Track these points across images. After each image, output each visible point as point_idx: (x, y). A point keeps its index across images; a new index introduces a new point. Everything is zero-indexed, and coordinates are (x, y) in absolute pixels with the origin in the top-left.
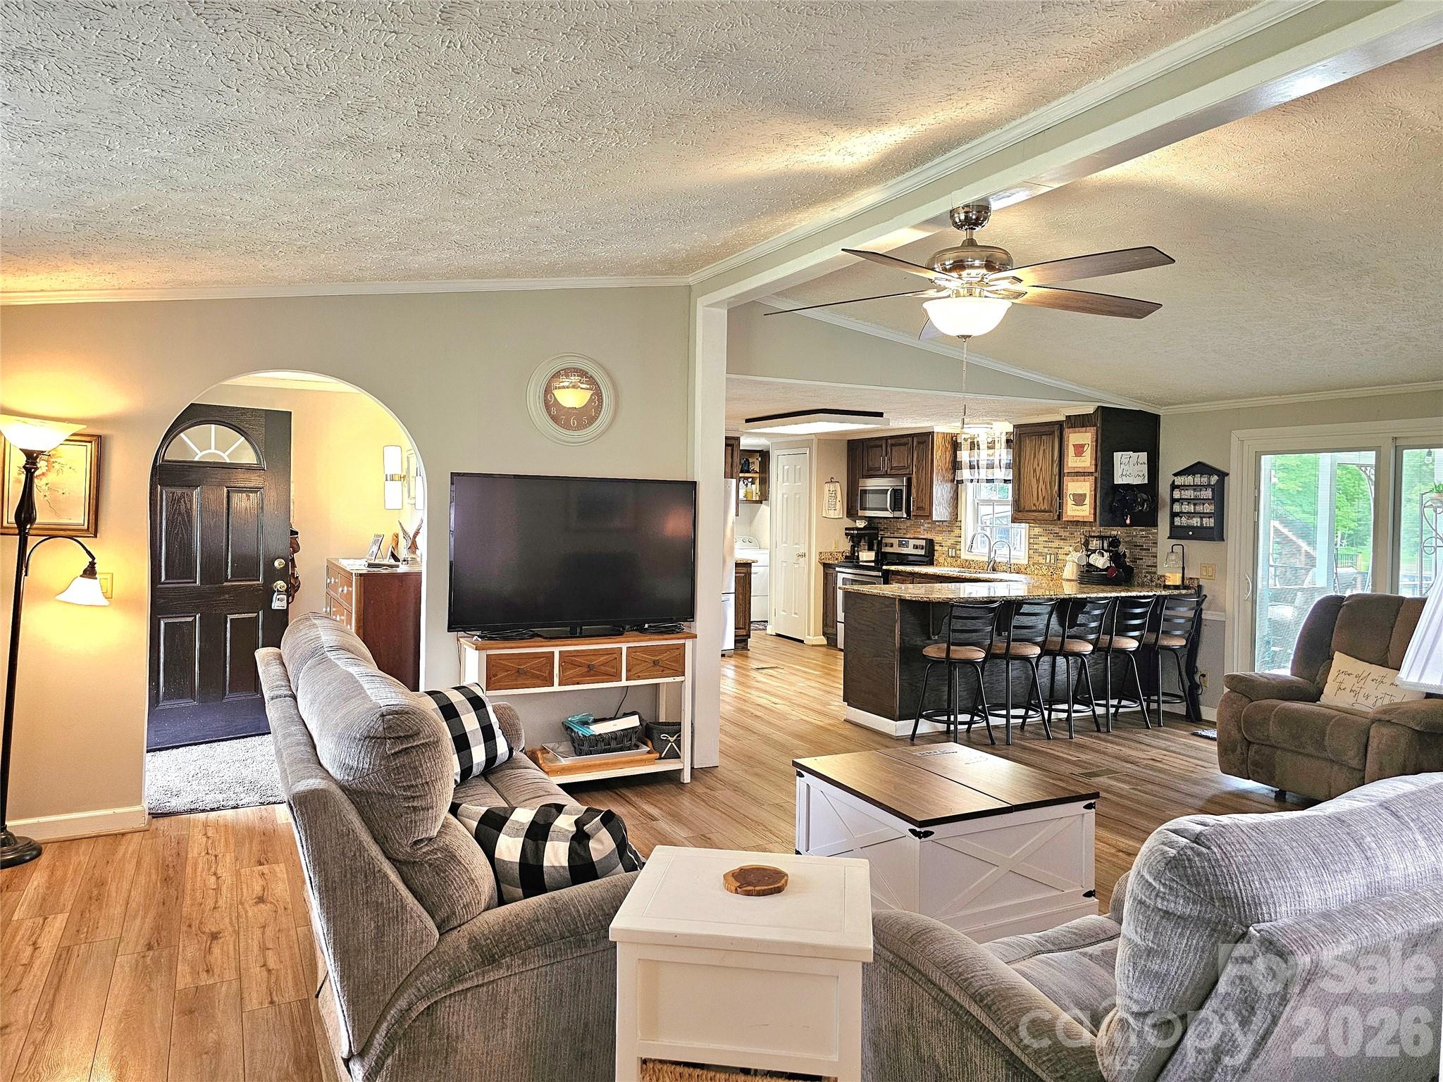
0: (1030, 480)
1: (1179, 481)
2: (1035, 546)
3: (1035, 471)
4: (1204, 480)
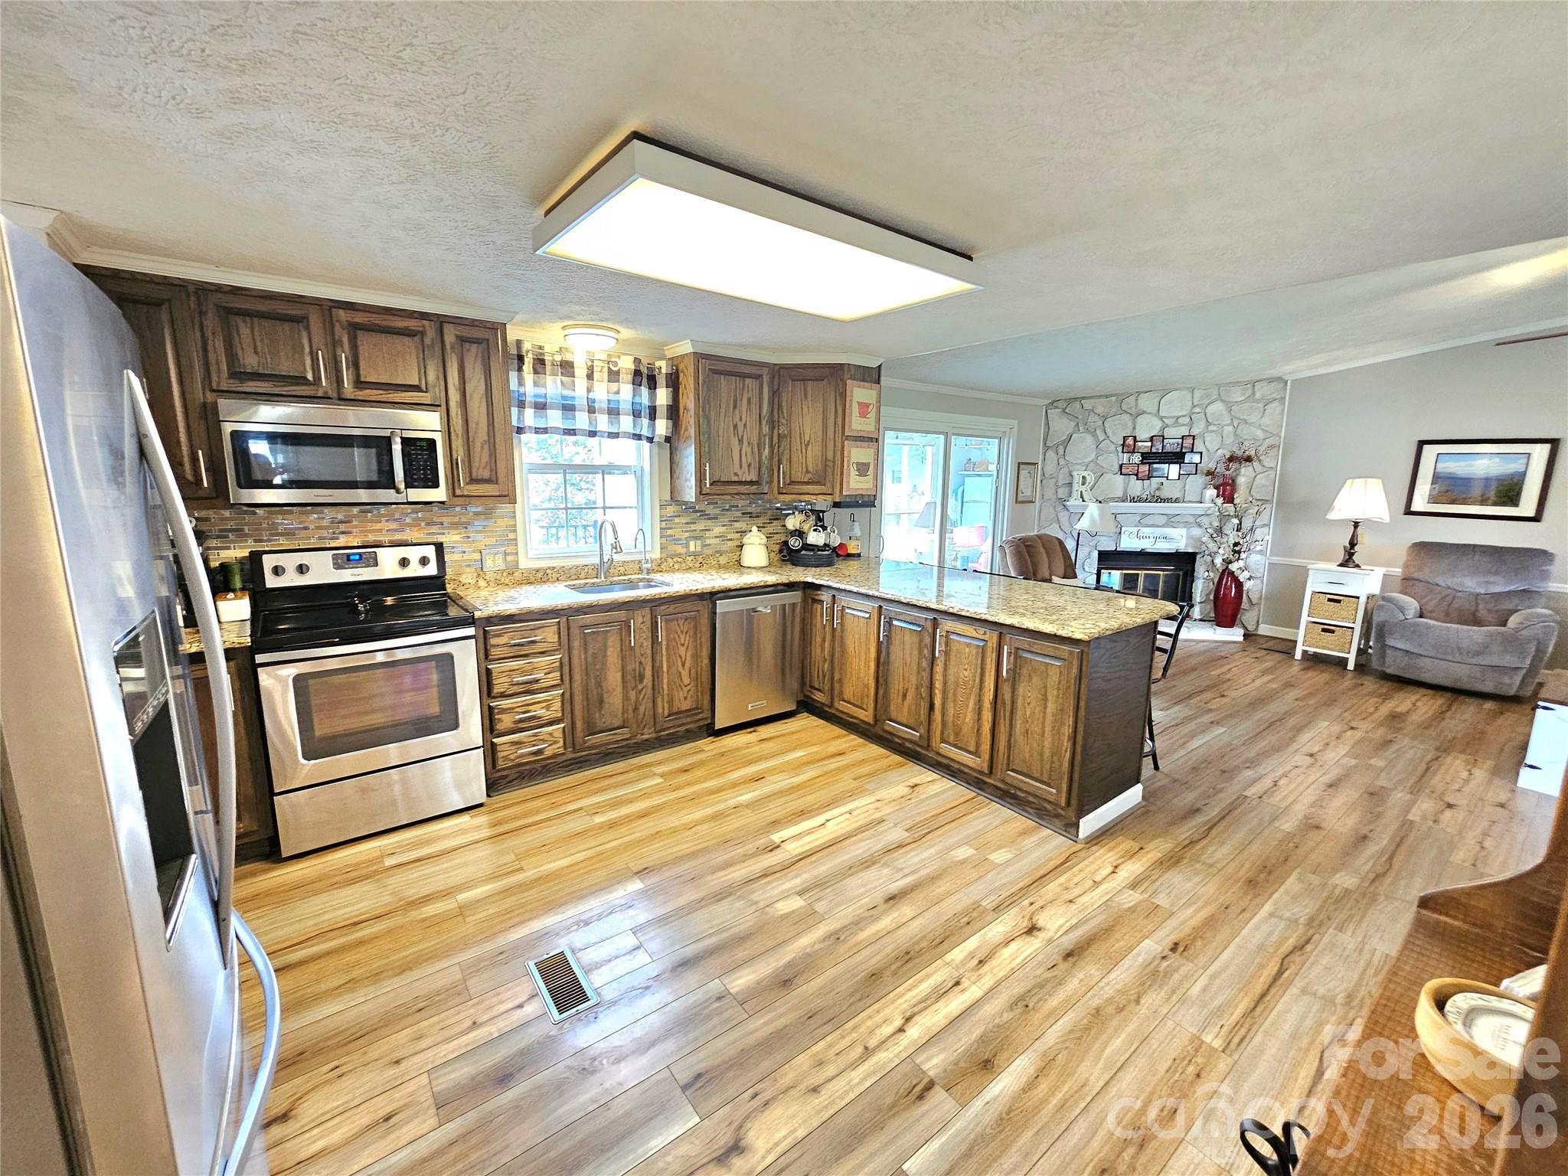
2: (670, 532)
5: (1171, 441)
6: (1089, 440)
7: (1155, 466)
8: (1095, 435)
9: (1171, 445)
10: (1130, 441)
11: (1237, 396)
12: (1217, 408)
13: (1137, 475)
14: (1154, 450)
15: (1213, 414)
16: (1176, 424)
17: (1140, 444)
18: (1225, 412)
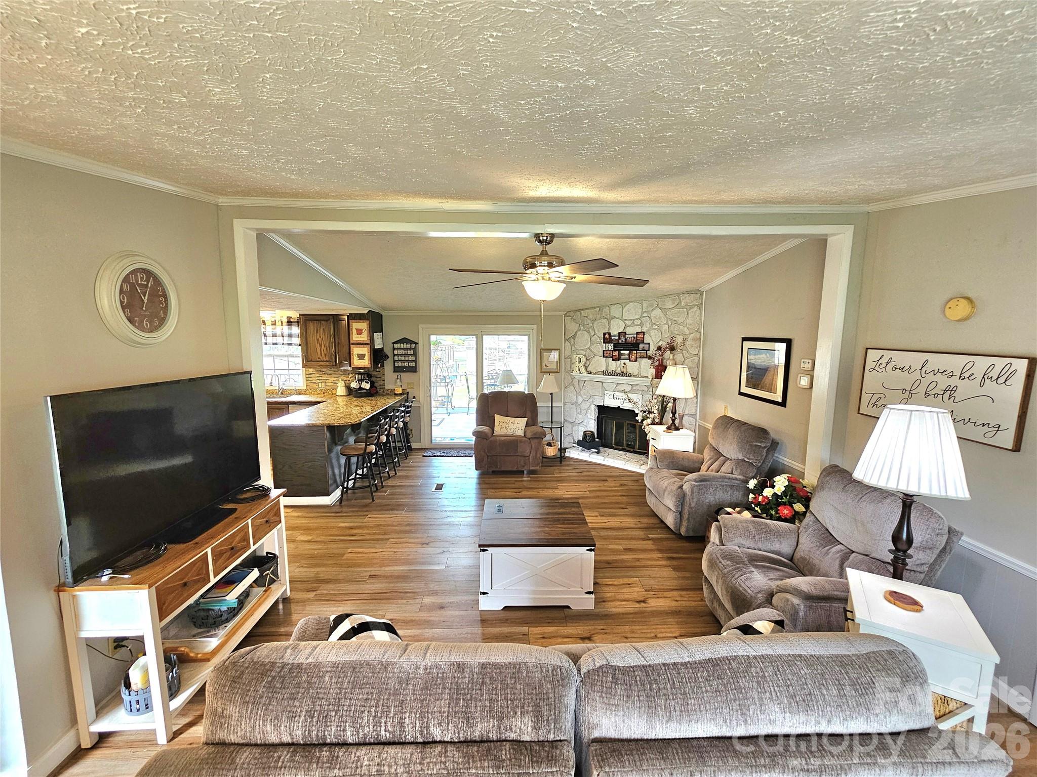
0: (315, 345)
1: (396, 346)
2: (310, 379)
3: (318, 340)
4: (409, 346)
5: (630, 336)
6: (586, 336)
7: (622, 352)
8: (589, 332)
9: (630, 338)
10: (607, 336)
11: (669, 304)
12: (657, 312)
13: (612, 357)
14: (620, 342)
15: (655, 317)
16: (633, 324)
17: (613, 338)
18: (662, 315)
